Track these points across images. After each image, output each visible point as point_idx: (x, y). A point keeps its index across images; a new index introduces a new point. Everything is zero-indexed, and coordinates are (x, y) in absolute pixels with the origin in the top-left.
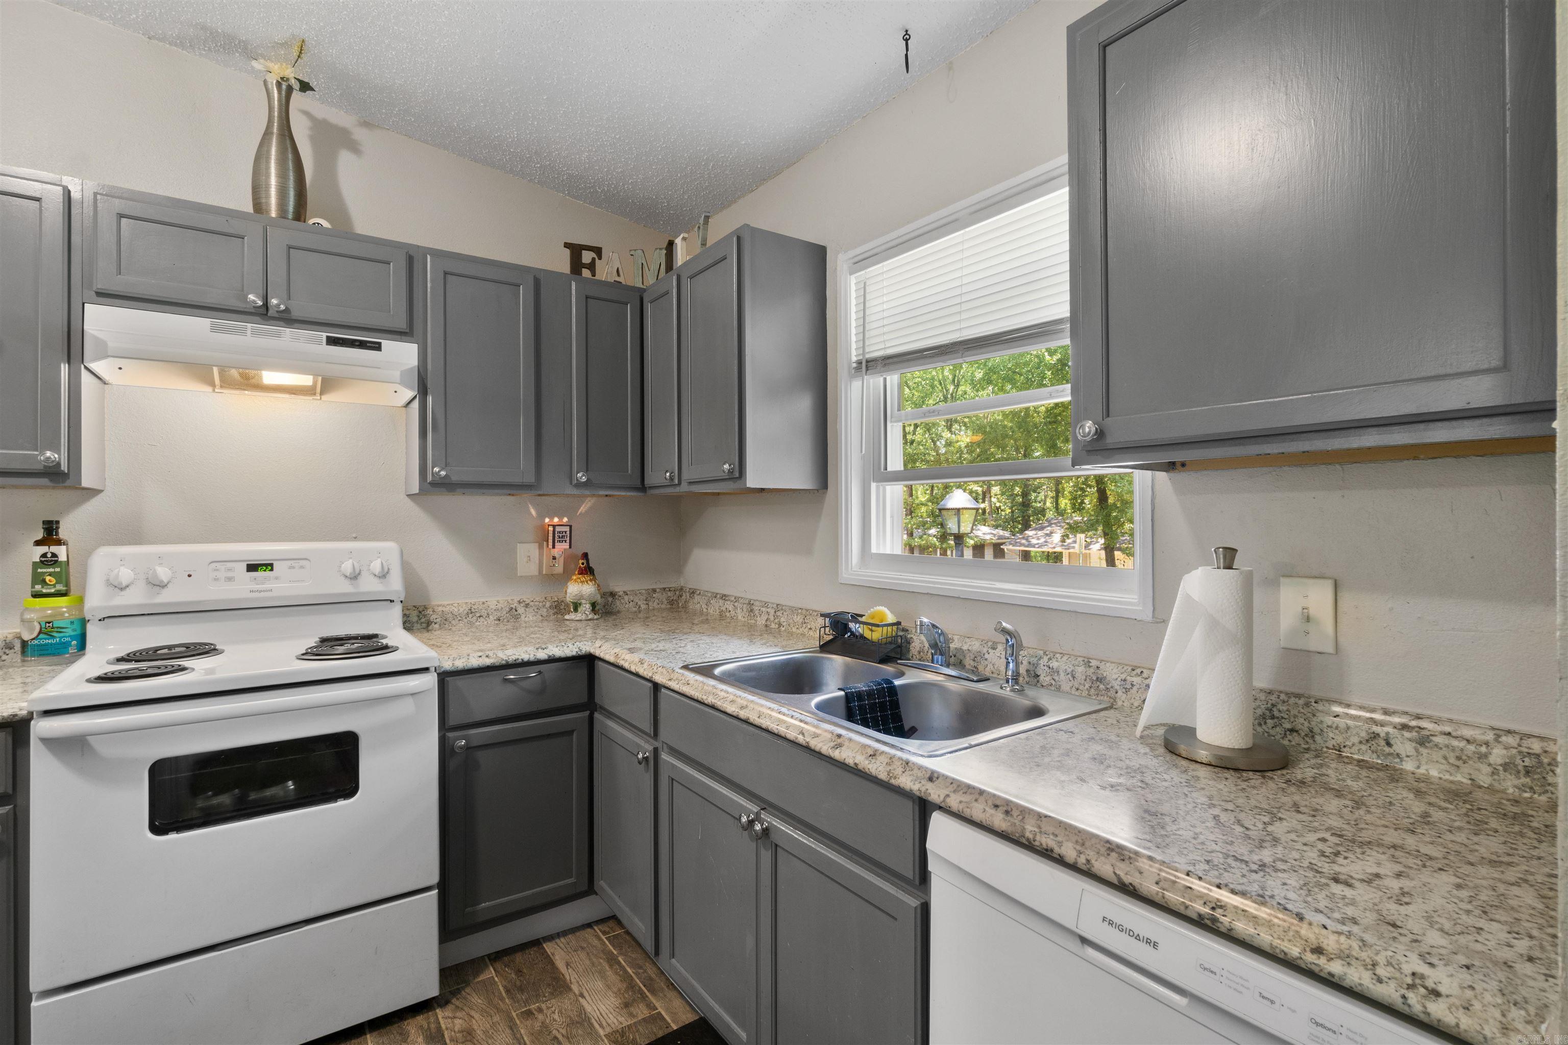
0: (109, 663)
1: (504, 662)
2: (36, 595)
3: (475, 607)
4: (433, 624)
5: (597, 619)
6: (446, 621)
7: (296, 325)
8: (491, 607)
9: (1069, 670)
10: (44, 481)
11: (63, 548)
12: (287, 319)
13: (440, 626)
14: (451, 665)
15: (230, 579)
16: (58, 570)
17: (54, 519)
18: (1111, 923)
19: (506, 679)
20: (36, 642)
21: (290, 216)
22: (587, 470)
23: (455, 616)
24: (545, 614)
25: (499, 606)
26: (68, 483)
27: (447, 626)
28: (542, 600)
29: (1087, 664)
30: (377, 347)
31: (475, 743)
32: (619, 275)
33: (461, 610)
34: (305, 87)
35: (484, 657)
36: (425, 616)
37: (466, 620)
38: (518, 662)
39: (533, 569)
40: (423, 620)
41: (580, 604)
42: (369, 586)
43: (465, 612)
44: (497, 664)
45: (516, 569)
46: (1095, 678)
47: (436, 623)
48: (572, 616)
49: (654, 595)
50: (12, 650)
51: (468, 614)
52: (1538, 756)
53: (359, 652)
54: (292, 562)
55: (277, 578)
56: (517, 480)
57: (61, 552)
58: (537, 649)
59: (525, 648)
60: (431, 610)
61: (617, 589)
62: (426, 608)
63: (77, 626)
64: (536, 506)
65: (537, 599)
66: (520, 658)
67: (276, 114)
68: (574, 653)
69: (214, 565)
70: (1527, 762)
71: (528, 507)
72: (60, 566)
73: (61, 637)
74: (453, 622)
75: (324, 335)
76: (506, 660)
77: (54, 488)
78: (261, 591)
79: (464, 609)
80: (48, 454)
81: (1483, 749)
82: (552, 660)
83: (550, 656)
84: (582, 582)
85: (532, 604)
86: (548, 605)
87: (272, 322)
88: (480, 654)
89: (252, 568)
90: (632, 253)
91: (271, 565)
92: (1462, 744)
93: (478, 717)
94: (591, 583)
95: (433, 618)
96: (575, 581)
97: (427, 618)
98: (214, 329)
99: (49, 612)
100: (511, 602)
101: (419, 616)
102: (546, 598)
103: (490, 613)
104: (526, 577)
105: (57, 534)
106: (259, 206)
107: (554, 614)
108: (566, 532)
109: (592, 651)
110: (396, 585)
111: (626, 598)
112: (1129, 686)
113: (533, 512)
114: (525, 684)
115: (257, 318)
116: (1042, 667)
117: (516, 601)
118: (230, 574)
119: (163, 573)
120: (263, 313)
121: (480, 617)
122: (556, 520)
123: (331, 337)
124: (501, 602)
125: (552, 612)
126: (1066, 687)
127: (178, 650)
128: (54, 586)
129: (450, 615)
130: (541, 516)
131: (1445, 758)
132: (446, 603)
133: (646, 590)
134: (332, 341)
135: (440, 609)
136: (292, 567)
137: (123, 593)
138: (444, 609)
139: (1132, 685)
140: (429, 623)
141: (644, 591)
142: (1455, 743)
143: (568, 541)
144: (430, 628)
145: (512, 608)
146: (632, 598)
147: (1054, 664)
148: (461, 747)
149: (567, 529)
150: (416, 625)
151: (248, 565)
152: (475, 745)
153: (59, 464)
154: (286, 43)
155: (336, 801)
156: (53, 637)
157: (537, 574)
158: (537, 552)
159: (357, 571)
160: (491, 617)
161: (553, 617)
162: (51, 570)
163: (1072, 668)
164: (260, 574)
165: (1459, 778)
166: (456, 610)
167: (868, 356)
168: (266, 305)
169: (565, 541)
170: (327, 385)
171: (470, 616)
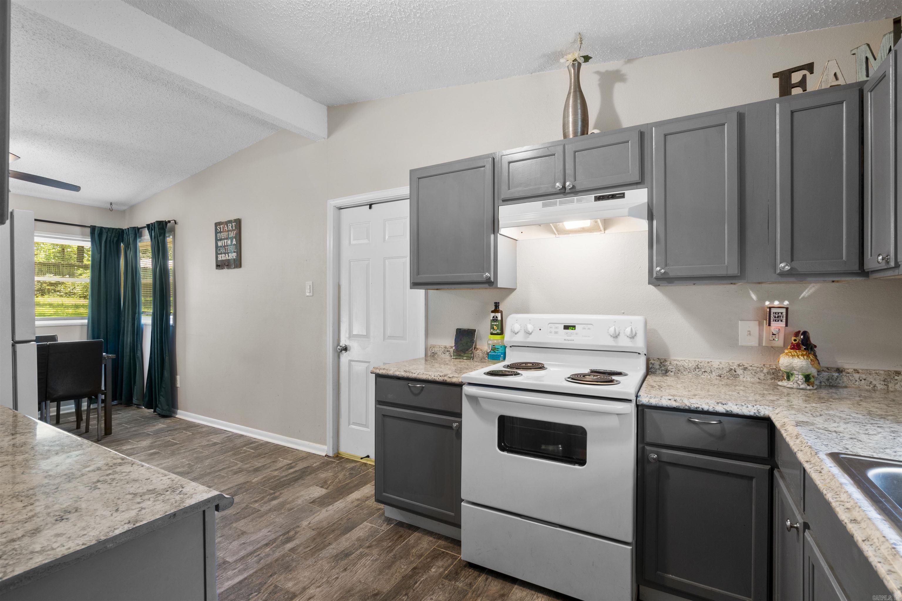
0: (504, 367)
1: (687, 407)
2: (492, 334)
3: (702, 364)
4: (670, 372)
5: (810, 390)
6: (679, 371)
7: (580, 194)
8: (714, 366)
10: (487, 285)
11: (500, 314)
12: (575, 192)
13: (675, 373)
14: (647, 401)
15: (556, 333)
16: (498, 323)
17: (497, 302)
19: (690, 421)
20: (490, 353)
21: (579, 134)
22: (792, 260)
23: (685, 369)
24: (762, 377)
25: (721, 366)
26: (494, 286)
27: (679, 374)
28: (760, 366)
30: (622, 196)
31: (665, 459)
32: (837, 79)
33: (690, 365)
34: (587, 59)
35: (672, 401)
36: (664, 366)
37: (693, 373)
38: (698, 410)
39: (754, 342)
40: (663, 368)
41: (792, 374)
42: (624, 342)
43: (694, 367)
44: (682, 408)
45: (738, 340)
47: (672, 372)
48: (785, 383)
49: (896, 378)
51: (695, 368)
53: (597, 382)
54: (584, 325)
55: (577, 334)
56: (723, 272)
57: (499, 315)
58: (718, 403)
59: (707, 401)
60: (669, 362)
61: (846, 366)
62: (665, 360)
63: (503, 348)
64: (756, 293)
65: (756, 365)
66: (701, 407)
67: (573, 80)
68: (752, 414)
69: (550, 325)
71: (749, 293)
72: (498, 322)
73: (497, 353)
74: (684, 373)
75: (593, 196)
76: (689, 407)
77: (490, 288)
78: (569, 340)
79: (692, 365)
80: (487, 274)
82: (729, 415)
83: (727, 411)
84: (793, 356)
85: (750, 368)
86: (765, 370)
87: (568, 195)
88: (670, 398)
89: (566, 327)
90: (853, 52)
91: (574, 327)
93: (668, 442)
94: (802, 358)
95: (670, 368)
96: (787, 354)
97: (665, 368)
98: (544, 206)
99: (495, 341)
100: (731, 364)
101: (660, 365)
102: (764, 365)
103: (713, 370)
104: (747, 347)
105: (498, 308)
106: (565, 136)
107: (772, 379)
108: (782, 313)
109: (770, 415)
110: (640, 344)
111: (857, 376)
113: (754, 297)
114: (705, 427)
115: (562, 195)
117: (736, 364)
118: (556, 330)
119: (530, 328)
120: (563, 192)
121: (705, 372)
122: (776, 303)
123: (597, 196)
124: (723, 363)
125: (769, 377)
127: (529, 365)
128: (496, 330)
129: (682, 368)
130: (762, 300)
132: (680, 359)
133: (885, 371)
134: (598, 199)
135: (675, 362)
136: (584, 328)
137: (516, 336)
138: (678, 363)
140: (667, 371)
141: (882, 372)
143: (784, 320)
144: (668, 374)
145: (731, 369)
146: (864, 376)
148: (654, 459)
149: (784, 311)
150: (658, 371)
151: (564, 326)
152: (665, 460)
153: (490, 278)
154: (575, 40)
155: (574, 465)
156: (495, 352)
157: (757, 345)
158: (757, 328)
159: (617, 333)
160: (713, 373)
161: (770, 381)
162: (496, 323)
164: (570, 331)
166: (686, 364)
168: (564, 187)
169: (781, 321)
170: (607, 223)
171: (697, 370)
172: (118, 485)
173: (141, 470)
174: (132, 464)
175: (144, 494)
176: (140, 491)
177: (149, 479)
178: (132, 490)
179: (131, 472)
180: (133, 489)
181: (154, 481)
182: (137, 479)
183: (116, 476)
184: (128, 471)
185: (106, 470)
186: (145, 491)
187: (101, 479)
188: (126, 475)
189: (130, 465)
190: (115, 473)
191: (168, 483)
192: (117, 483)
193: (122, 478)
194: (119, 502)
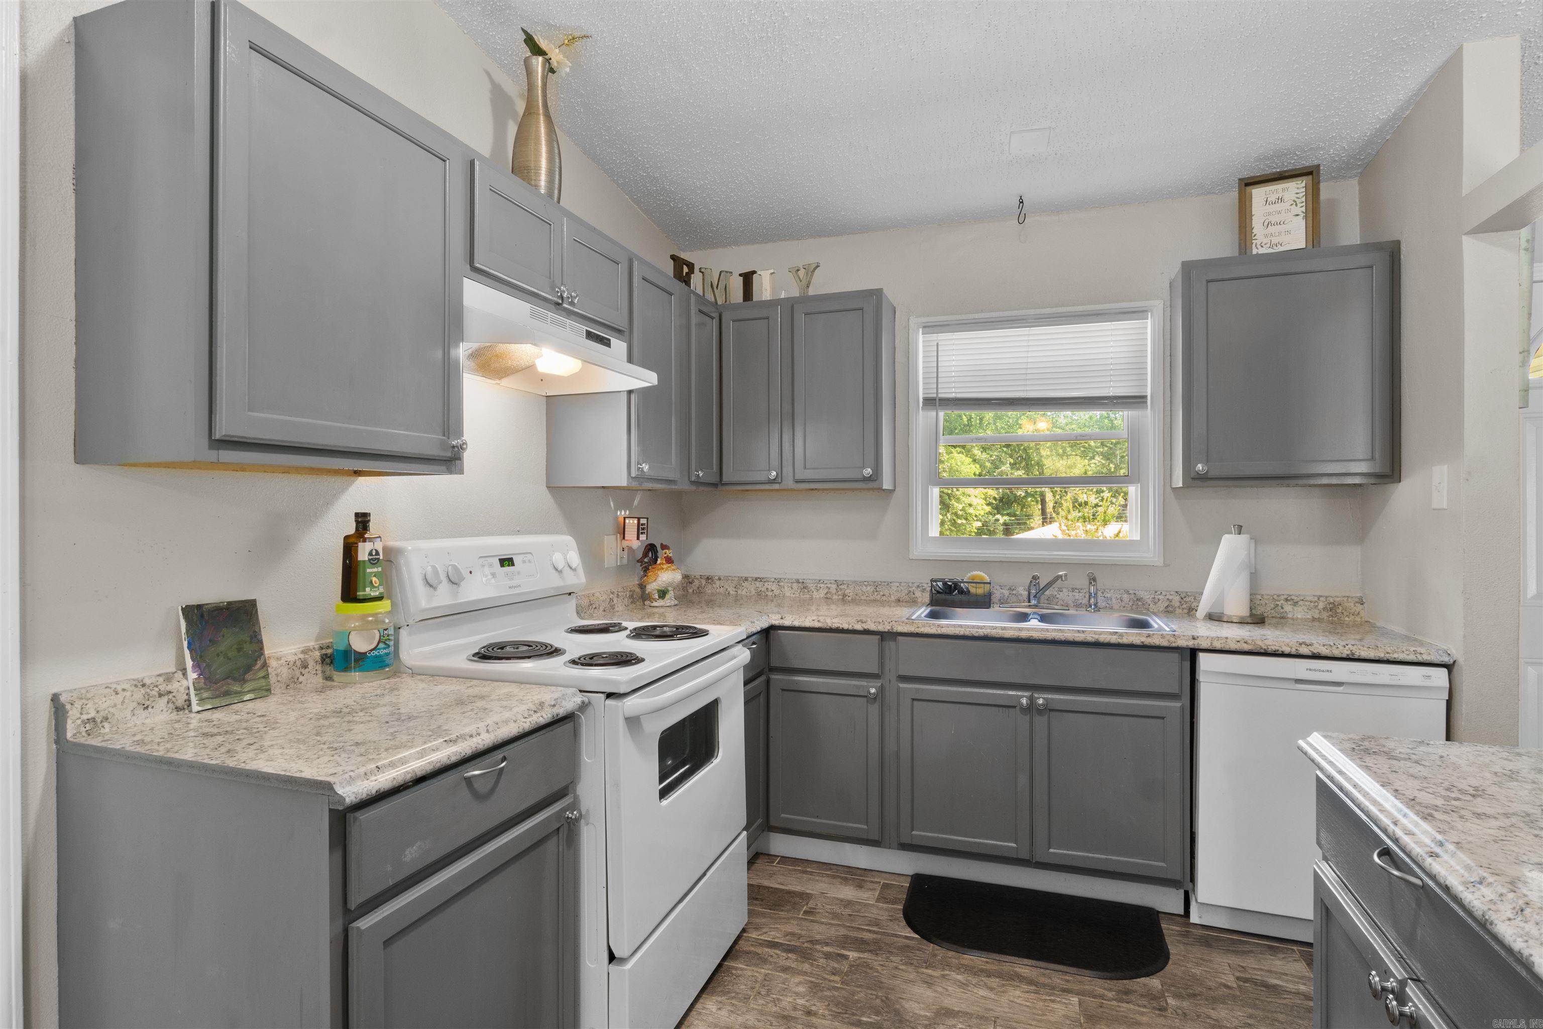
9: (1119, 597)
11: (379, 545)
16: (380, 569)
18: (1310, 670)
20: (375, 653)
29: (1128, 592)
30: (606, 343)
41: (667, 591)
42: (570, 579)
45: (604, 560)
46: (1135, 599)
48: (661, 603)
50: (307, 669)
52: (1333, 603)
54: (523, 556)
55: (519, 573)
56: (671, 475)
70: (1331, 606)
71: (609, 500)
72: (380, 566)
78: (515, 587)
81: (1316, 604)
92: (1309, 603)
98: (533, 315)
99: (370, 619)
104: (610, 569)
109: (775, 623)
110: (583, 577)
112: (1156, 601)
113: (612, 505)
116: (1100, 598)
118: (492, 570)
122: (623, 513)
126: (1116, 607)
128: (378, 588)
130: (616, 509)
131: (1303, 610)
134: (590, 335)
136: (524, 562)
137: (436, 593)
139: (1159, 600)
142: (1307, 603)
147: (1108, 595)
151: (497, 560)
156: (389, 646)
158: (615, 544)
162: (376, 570)
163: (1120, 596)
165: (1308, 617)
167: (940, 396)
169: (645, 533)
172: (1441, 781)
173: (1400, 786)
174: (1413, 800)
175: (1405, 759)
176: (1409, 764)
177: (1392, 771)
178: (1421, 768)
179: (1418, 790)
180: (1419, 769)
181: (1387, 766)
182: (1410, 777)
183: (1444, 793)
184: (1423, 793)
185: (1463, 808)
186: (1402, 762)
187: (1469, 798)
188: (1427, 788)
189: (1417, 800)
190: (1447, 798)
191: (1369, 758)
192: (1442, 783)
193: (1434, 787)
194: (1440, 763)
